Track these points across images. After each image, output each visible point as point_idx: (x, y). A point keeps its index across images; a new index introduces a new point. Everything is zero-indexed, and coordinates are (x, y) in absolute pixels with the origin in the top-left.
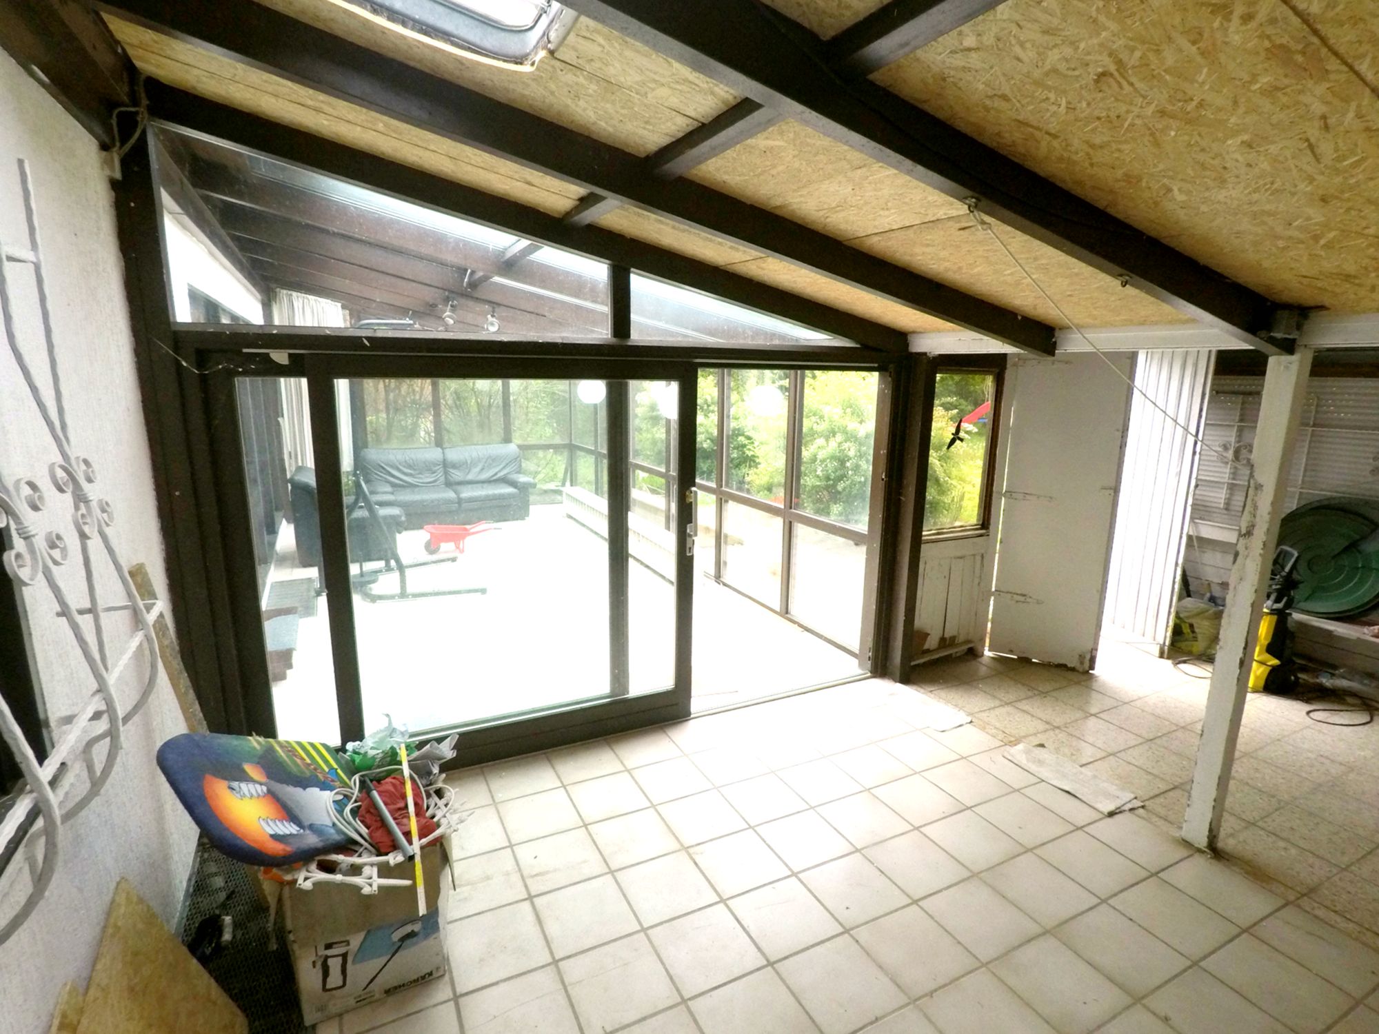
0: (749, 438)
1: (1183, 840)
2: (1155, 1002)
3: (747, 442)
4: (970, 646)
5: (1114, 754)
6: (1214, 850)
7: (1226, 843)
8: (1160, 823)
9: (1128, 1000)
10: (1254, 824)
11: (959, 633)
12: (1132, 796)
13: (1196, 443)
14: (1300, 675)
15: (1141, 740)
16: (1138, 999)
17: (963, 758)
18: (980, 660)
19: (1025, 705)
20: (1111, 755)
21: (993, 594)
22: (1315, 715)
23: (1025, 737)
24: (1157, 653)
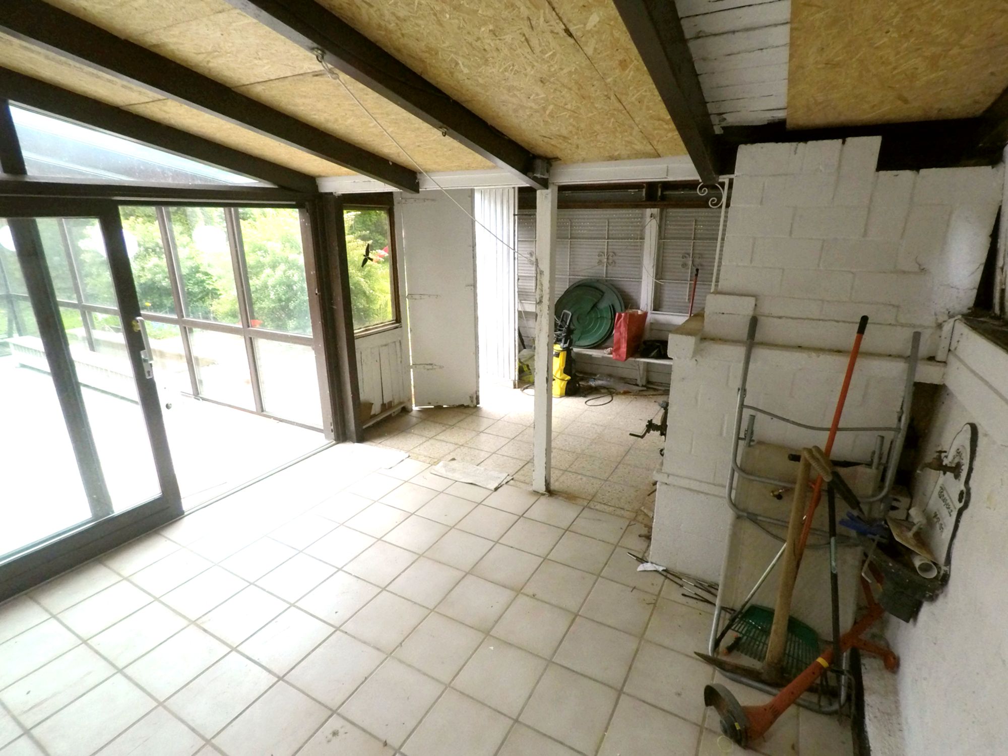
0: (206, 274)
1: (534, 491)
2: (527, 590)
3: (205, 278)
4: (402, 406)
5: (494, 453)
6: (550, 492)
7: (554, 486)
8: (522, 485)
9: (513, 594)
10: (566, 471)
11: (394, 399)
12: (507, 474)
13: (514, 253)
14: (580, 383)
15: (508, 440)
16: (518, 591)
17: (406, 482)
18: (411, 413)
19: (441, 437)
20: (493, 453)
21: (411, 367)
22: (589, 403)
23: (443, 457)
24: (512, 386)
